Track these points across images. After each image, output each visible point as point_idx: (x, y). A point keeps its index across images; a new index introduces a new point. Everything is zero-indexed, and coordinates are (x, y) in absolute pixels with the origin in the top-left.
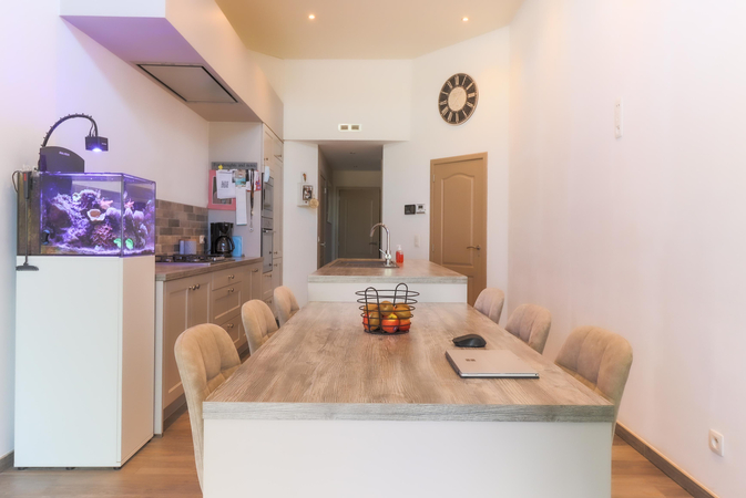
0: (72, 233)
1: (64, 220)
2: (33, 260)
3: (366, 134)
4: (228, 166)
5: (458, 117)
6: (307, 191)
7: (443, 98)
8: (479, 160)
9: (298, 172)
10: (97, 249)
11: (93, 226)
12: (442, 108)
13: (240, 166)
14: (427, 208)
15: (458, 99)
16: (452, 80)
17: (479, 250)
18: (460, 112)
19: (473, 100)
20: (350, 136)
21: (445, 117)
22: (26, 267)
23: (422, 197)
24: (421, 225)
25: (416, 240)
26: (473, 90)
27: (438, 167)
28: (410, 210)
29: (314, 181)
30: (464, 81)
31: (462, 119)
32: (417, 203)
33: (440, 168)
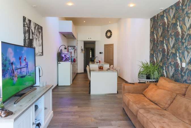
0: (64, 59)
1: (63, 58)
2: (60, 62)
3: (92, 40)
4: (71, 46)
5: (109, 37)
6: (82, 50)
7: (106, 34)
8: (112, 45)
9: (80, 46)
10: (67, 61)
11: (66, 58)
12: (106, 35)
13: (73, 46)
14: (104, 53)
15: (109, 34)
16: (108, 31)
17: (113, 60)
18: (109, 36)
19: (111, 35)
20: (90, 40)
21: (107, 37)
22: (59, 63)
23: (103, 51)
24: (103, 56)
25: (102, 58)
26: (111, 33)
28: (101, 53)
29: (83, 48)
30: (110, 31)
31: (109, 38)
32: (102, 52)
33: (106, 46)
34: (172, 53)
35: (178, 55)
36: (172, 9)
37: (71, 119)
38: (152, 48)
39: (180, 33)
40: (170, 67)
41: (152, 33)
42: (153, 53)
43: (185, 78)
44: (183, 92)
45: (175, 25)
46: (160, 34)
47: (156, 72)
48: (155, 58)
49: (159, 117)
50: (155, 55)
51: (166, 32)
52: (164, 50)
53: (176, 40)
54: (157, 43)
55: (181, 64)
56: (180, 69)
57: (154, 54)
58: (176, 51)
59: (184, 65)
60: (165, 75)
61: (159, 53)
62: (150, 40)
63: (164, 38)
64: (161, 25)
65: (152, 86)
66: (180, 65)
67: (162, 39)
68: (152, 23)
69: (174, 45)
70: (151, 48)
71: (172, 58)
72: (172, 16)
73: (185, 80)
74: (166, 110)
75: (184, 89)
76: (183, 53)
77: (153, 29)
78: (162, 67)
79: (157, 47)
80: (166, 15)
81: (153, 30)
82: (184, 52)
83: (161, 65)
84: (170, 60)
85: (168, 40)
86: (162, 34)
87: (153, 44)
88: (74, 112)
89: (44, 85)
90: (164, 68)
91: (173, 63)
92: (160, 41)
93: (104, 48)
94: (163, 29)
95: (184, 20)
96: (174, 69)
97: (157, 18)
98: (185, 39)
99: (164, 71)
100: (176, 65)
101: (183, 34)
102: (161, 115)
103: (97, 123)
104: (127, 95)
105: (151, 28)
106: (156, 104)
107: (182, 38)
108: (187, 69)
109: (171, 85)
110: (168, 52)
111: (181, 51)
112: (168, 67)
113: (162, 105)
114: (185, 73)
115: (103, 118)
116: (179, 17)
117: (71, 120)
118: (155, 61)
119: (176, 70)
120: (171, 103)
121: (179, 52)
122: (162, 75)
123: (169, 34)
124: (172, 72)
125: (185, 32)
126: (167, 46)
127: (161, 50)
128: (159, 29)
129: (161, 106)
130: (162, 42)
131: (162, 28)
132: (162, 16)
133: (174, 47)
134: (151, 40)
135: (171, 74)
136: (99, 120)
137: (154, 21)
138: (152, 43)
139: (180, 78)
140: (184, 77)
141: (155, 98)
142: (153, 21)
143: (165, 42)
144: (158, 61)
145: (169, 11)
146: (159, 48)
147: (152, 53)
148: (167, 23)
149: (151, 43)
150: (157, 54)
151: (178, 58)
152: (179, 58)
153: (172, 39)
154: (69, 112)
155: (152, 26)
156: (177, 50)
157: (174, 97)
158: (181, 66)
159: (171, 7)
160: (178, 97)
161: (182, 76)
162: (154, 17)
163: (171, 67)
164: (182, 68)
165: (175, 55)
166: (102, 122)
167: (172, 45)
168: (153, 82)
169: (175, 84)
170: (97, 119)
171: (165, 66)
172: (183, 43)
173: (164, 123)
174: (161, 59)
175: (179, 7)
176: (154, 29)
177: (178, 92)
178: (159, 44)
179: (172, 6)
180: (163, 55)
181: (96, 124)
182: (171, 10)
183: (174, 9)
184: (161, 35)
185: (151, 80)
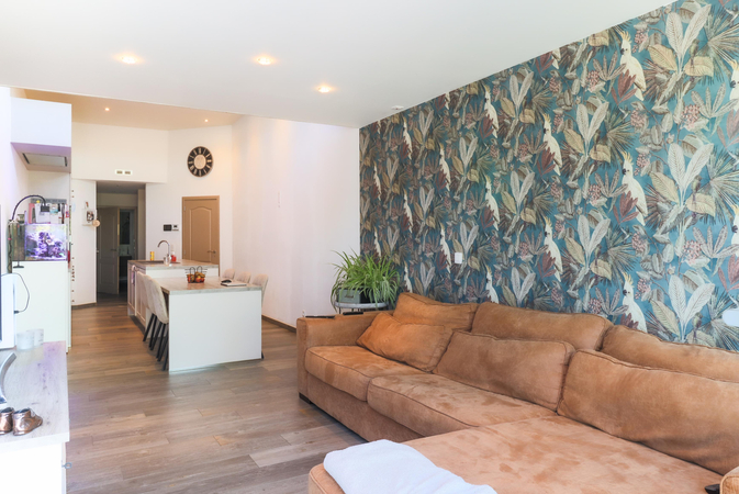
0: (39, 251)
1: (34, 244)
2: (21, 263)
3: (134, 178)
5: (203, 172)
6: (89, 214)
7: (191, 159)
8: (215, 199)
9: (82, 200)
10: (53, 258)
11: (49, 247)
12: (190, 165)
13: (54, 201)
14: (180, 227)
15: (200, 162)
16: (197, 149)
17: (216, 253)
19: (210, 164)
20: (123, 178)
21: (192, 171)
22: (18, 267)
23: (176, 219)
24: (175, 241)
26: (210, 158)
27: (187, 201)
28: (167, 228)
29: (93, 208)
30: (205, 152)
31: (203, 174)
32: (173, 224)
33: (188, 203)
34: (426, 227)
35: (443, 233)
36: (426, 113)
37: (144, 452)
38: (368, 213)
39: (448, 176)
40: (423, 266)
41: (366, 173)
42: (372, 227)
43: (463, 290)
44: (466, 324)
45: (433, 155)
46: (392, 176)
47: (385, 283)
48: (376, 242)
49: (427, 388)
50: (376, 235)
51: (411, 172)
52: (403, 221)
53: (436, 194)
54: (383, 199)
55: (453, 256)
56: (448, 268)
57: (373, 230)
58: (437, 223)
59: (459, 258)
60: (409, 287)
61: (389, 230)
62: (361, 190)
63: (403, 186)
64: (393, 149)
65: (383, 317)
66: (449, 258)
67: (397, 191)
68: (367, 142)
69: (431, 208)
70: (364, 215)
71: (427, 242)
72: (425, 131)
73: (464, 297)
74: (432, 373)
75: (468, 317)
76: (456, 228)
77: (368, 159)
78: (400, 268)
79: (384, 211)
80: (408, 126)
81: (368, 163)
82: (459, 225)
83: (397, 261)
84: (422, 247)
85: (416, 192)
86: (396, 176)
87: (371, 203)
88: (143, 432)
89: (37, 343)
90: (406, 270)
91: (429, 255)
92: (392, 194)
93: (183, 211)
94: (400, 163)
95: (456, 144)
96: (432, 269)
97: (383, 131)
98: (461, 193)
99: (406, 278)
100: (439, 260)
101: (455, 181)
102: (428, 384)
103: (238, 446)
104: (319, 351)
105: (364, 156)
106: (404, 363)
107: (453, 189)
108: (467, 268)
109: (433, 310)
110: (416, 226)
111: (450, 224)
112: (417, 266)
113: (422, 363)
114: (462, 278)
115: (251, 430)
116: (443, 135)
117: (144, 455)
118: (379, 250)
119: (439, 273)
120: (442, 355)
121: (446, 226)
122: (402, 289)
123: (419, 178)
124: (427, 276)
125: (461, 176)
126: (413, 210)
127: (395, 218)
128: (389, 161)
129: (418, 366)
130: (399, 198)
131: (397, 160)
132: (398, 128)
133: (431, 211)
134: (365, 189)
135: (426, 284)
136: (242, 436)
137: (371, 138)
138: (368, 200)
139: (450, 293)
140: (461, 289)
141: (401, 348)
142: (368, 136)
143: (406, 198)
144: (387, 251)
145: (416, 117)
146: (389, 213)
147: (369, 228)
148: (410, 147)
149: (365, 200)
150: (385, 230)
151: (443, 242)
152: (446, 241)
153: (427, 190)
154: (122, 434)
155: (368, 150)
156: (441, 219)
157: (447, 337)
158: (453, 261)
159: (423, 107)
160: (459, 337)
161: (456, 287)
162: (373, 127)
163: (427, 266)
164: (455, 267)
165: (434, 233)
166: (255, 440)
167: (426, 207)
168: (381, 309)
169: (444, 308)
170: (236, 437)
171: (409, 265)
172: (455, 203)
173: (443, 396)
174: (397, 246)
175: (442, 110)
176: (373, 159)
177: (455, 326)
178: (388, 202)
179: (423, 105)
180: (401, 234)
181: (237, 450)
182: (422, 115)
183: (431, 113)
184: (396, 179)
185: (372, 305)
